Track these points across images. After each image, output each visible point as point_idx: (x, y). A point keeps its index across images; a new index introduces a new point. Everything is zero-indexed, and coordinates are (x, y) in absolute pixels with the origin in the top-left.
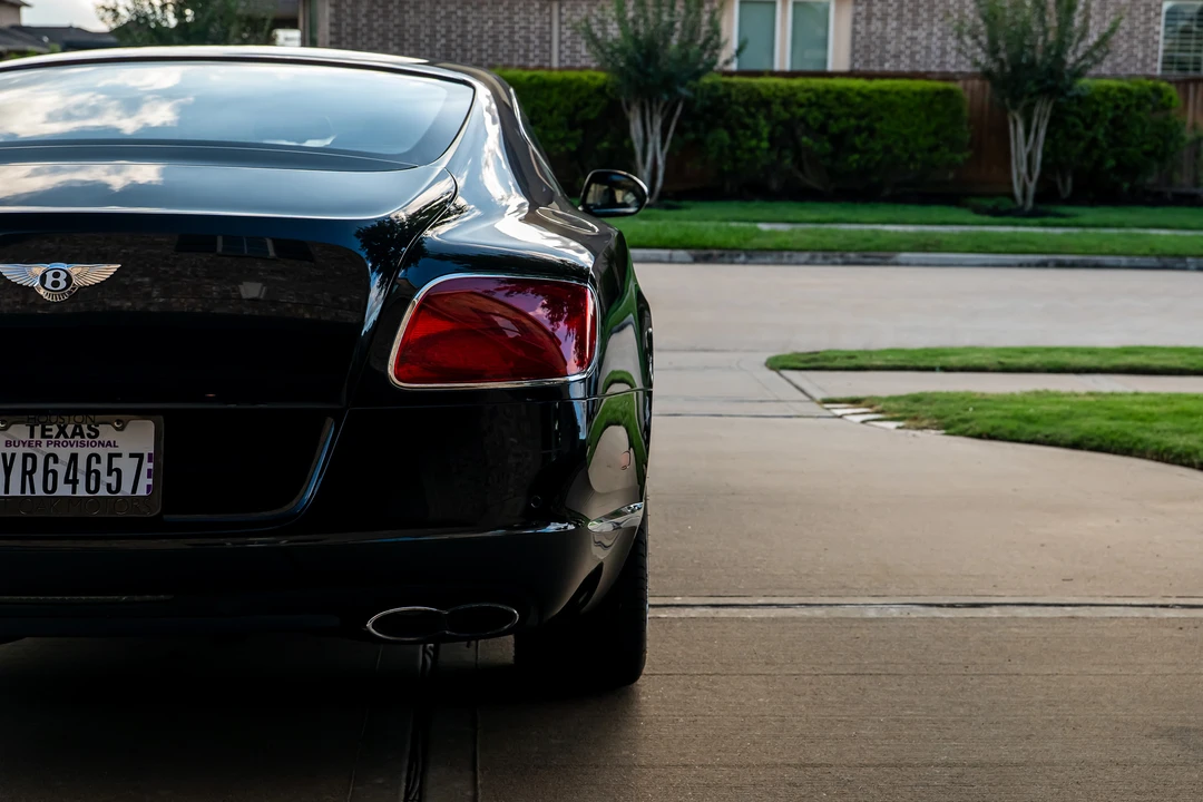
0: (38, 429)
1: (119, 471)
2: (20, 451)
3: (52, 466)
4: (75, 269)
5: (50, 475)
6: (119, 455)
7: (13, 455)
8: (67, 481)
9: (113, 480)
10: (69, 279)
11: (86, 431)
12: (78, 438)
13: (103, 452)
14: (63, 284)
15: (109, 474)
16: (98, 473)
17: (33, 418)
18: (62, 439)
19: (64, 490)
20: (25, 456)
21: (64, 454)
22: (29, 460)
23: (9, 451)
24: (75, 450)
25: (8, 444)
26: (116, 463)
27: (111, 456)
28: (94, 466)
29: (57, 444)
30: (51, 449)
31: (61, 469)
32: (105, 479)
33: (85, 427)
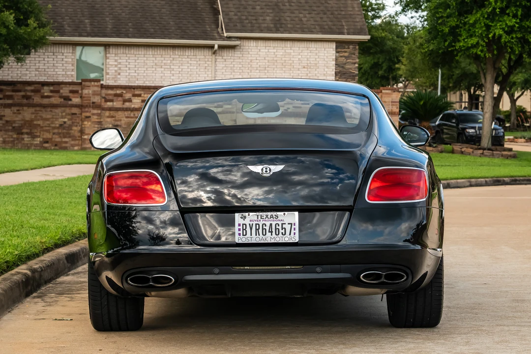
0: (259, 216)
1: (285, 228)
2: (254, 223)
3: (264, 227)
4: (272, 167)
5: (264, 230)
6: (285, 224)
7: (252, 224)
8: (269, 232)
9: (283, 231)
10: (270, 170)
11: (274, 217)
12: (272, 219)
13: (280, 223)
15: (282, 230)
16: (278, 229)
18: (267, 219)
20: (256, 224)
21: (268, 224)
22: (257, 225)
23: (251, 223)
24: (271, 222)
25: (251, 221)
26: (284, 226)
27: (282, 224)
28: (277, 227)
29: (265, 221)
30: (264, 222)
31: (267, 228)
33: (274, 215)
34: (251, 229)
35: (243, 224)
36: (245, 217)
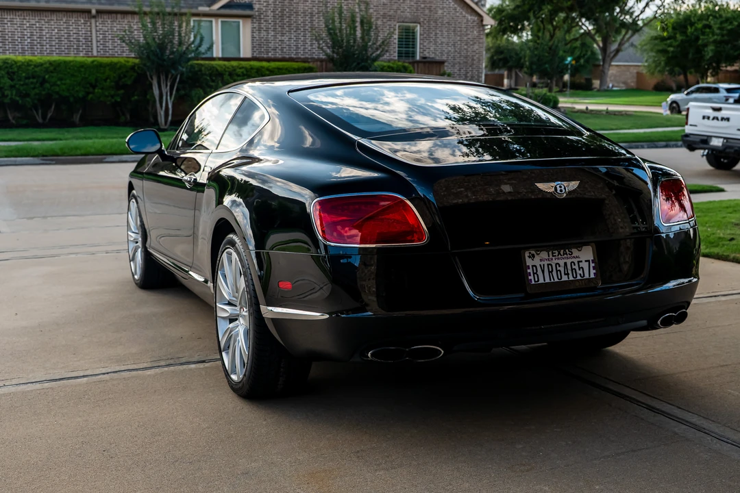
0: (550, 253)
1: (582, 268)
2: (546, 263)
3: (558, 268)
5: (559, 272)
6: (581, 261)
8: (565, 274)
9: (581, 272)
11: (568, 253)
12: (565, 256)
13: (576, 261)
14: (564, 191)
15: (579, 269)
16: (575, 270)
17: (547, 249)
18: (560, 256)
19: (565, 278)
20: (548, 265)
21: (562, 262)
22: (550, 266)
23: (542, 264)
24: (565, 261)
25: (541, 260)
26: (581, 265)
27: (579, 262)
28: (573, 267)
29: (558, 259)
30: (557, 261)
31: (562, 269)
32: (578, 272)
33: (567, 250)
34: (543, 271)
35: (533, 266)
36: (533, 256)
